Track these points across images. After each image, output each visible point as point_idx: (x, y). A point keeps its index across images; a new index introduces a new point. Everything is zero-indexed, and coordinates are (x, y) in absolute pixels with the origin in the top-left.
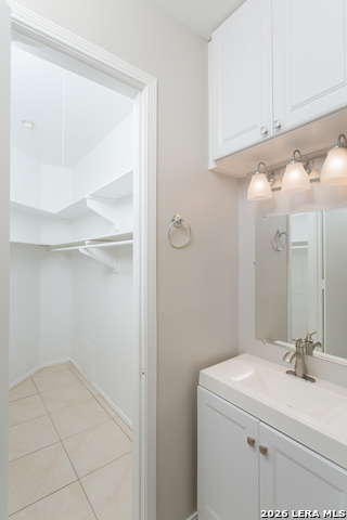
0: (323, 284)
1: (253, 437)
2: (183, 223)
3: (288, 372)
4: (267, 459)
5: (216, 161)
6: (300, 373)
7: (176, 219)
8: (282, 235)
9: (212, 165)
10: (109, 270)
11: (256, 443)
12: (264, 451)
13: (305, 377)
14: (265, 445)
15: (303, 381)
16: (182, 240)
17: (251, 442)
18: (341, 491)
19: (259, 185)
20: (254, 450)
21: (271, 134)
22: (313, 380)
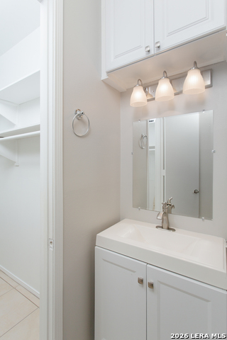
0: (164, 173)
1: (141, 277)
2: (84, 116)
3: (157, 227)
4: (153, 291)
5: (108, 73)
6: (165, 226)
7: (78, 113)
8: (144, 138)
9: (104, 76)
10: (11, 164)
11: (144, 281)
12: (151, 285)
13: (169, 229)
14: (151, 281)
15: (168, 231)
16: (82, 131)
17: (141, 281)
18: (208, 301)
19: (138, 95)
20: (143, 286)
21: (152, 53)
22: (174, 230)
